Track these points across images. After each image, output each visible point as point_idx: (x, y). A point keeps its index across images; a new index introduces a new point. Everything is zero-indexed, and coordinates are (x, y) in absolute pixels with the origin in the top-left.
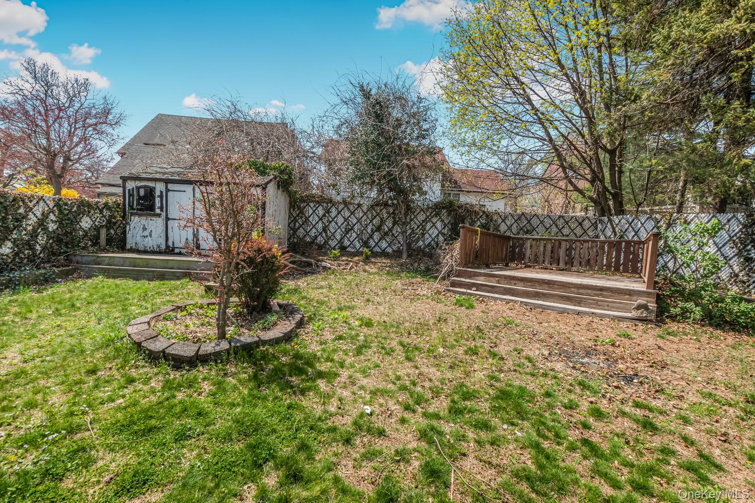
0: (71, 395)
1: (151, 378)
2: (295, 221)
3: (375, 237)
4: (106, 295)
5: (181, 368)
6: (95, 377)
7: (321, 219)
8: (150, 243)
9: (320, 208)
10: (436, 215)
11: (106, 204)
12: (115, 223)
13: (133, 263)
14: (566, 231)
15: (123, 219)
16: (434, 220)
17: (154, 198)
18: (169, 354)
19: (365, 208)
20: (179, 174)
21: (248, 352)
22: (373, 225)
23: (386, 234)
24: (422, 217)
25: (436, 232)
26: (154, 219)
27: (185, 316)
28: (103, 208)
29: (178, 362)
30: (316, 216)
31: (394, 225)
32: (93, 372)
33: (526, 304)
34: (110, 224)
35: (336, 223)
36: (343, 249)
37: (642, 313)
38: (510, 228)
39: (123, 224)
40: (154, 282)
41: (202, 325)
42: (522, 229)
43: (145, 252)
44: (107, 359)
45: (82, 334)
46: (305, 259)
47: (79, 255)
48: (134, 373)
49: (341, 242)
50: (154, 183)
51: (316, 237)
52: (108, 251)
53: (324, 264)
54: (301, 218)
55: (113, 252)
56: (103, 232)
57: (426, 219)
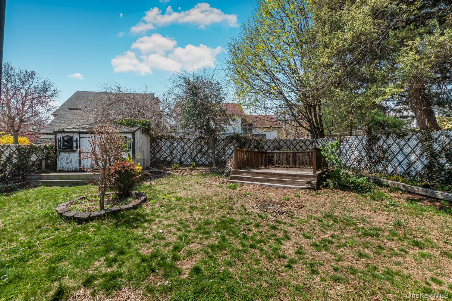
0: (29, 236)
1: (67, 228)
2: (154, 149)
3: (198, 156)
4: (45, 195)
5: (81, 223)
6: (40, 229)
7: (168, 148)
8: (71, 166)
9: (168, 142)
10: (230, 143)
11: (45, 147)
12: (50, 157)
13: (61, 178)
14: (297, 147)
15: (55, 154)
16: (230, 145)
17: (72, 142)
18: (76, 217)
19: (192, 141)
20: (86, 128)
21: (114, 214)
22: (197, 149)
23: (204, 154)
24: (223, 144)
25: (231, 151)
26: (73, 153)
27: (86, 201)
28: (43, 149)
29: (80, 221)
30: (166, 147)
31: (208, 149)
32: (39, 227)
33: (262, 185)
34: (47, 157)
35: (177, 150)
36: (181, 163)
37: (309, 185)
38: (269, 147)
39: (55, 157)
40: (72, 187)
41: (94, 205)
42: (275, 147)
43: (68, 171)
44: (45, 222)
45: (33, 213)
46: (158, 170)
47: (30, 175)
48: (59, 226)
49: (180, 159)
50: (72, 134)
51: (166, 158)
52: (47, 173)
53: (168, 172)
54: (158, 148)
55: (49, 173)
56: (44, 162)
57: (225, 145)
